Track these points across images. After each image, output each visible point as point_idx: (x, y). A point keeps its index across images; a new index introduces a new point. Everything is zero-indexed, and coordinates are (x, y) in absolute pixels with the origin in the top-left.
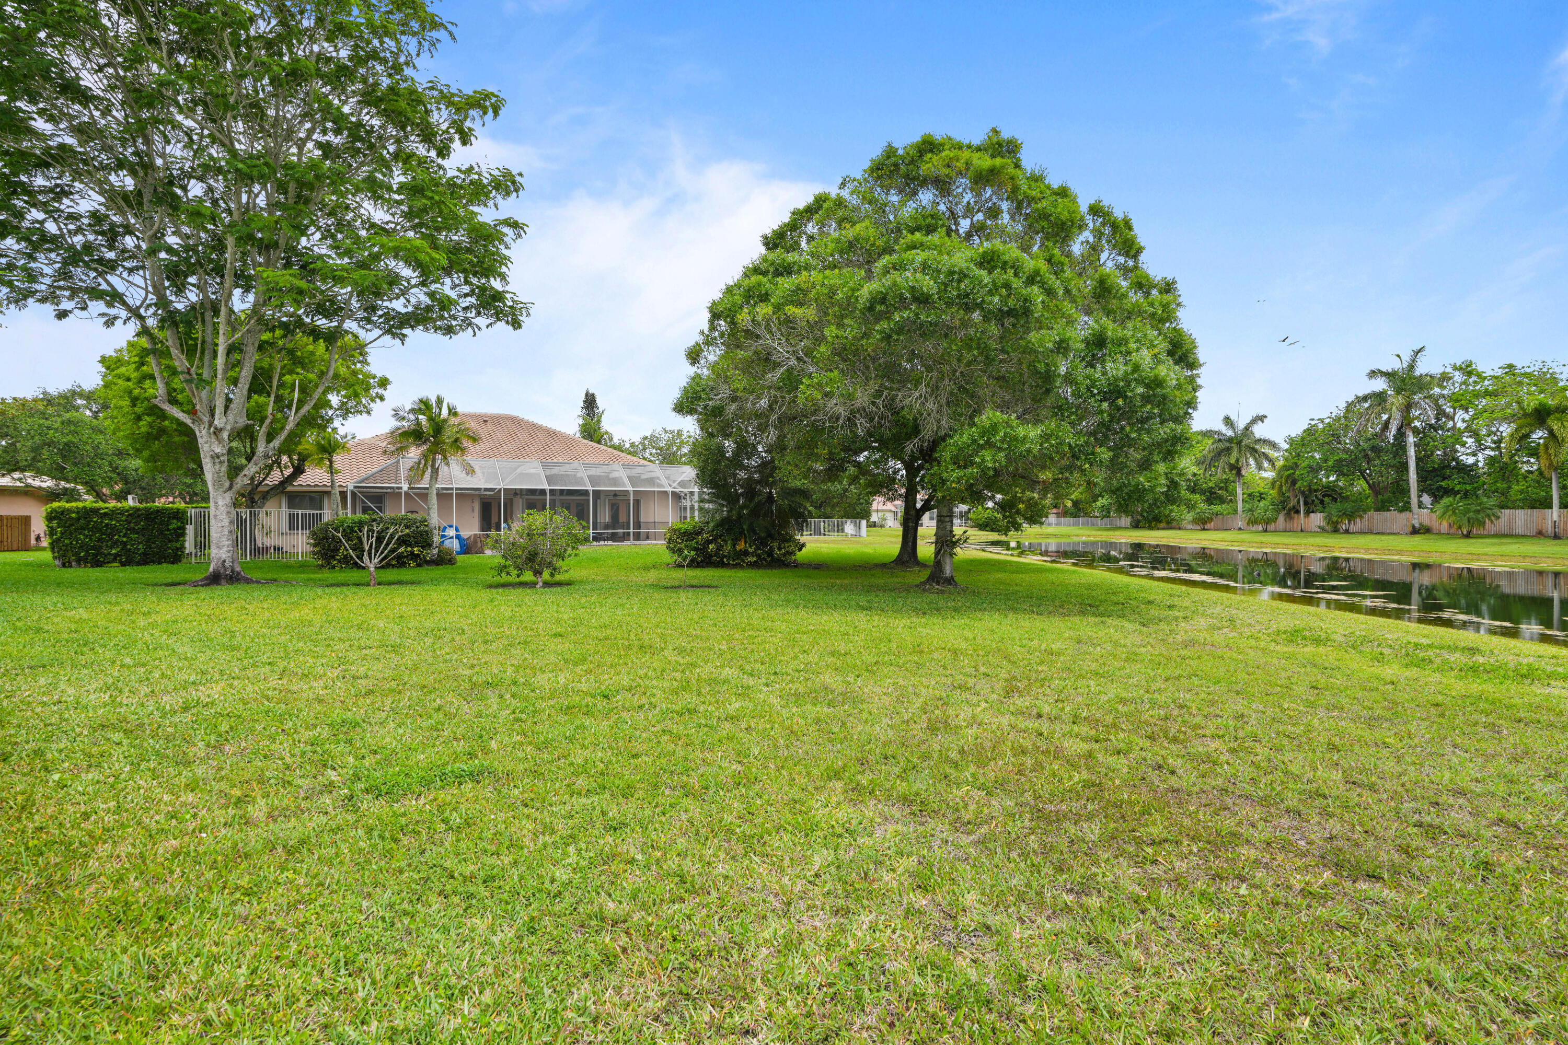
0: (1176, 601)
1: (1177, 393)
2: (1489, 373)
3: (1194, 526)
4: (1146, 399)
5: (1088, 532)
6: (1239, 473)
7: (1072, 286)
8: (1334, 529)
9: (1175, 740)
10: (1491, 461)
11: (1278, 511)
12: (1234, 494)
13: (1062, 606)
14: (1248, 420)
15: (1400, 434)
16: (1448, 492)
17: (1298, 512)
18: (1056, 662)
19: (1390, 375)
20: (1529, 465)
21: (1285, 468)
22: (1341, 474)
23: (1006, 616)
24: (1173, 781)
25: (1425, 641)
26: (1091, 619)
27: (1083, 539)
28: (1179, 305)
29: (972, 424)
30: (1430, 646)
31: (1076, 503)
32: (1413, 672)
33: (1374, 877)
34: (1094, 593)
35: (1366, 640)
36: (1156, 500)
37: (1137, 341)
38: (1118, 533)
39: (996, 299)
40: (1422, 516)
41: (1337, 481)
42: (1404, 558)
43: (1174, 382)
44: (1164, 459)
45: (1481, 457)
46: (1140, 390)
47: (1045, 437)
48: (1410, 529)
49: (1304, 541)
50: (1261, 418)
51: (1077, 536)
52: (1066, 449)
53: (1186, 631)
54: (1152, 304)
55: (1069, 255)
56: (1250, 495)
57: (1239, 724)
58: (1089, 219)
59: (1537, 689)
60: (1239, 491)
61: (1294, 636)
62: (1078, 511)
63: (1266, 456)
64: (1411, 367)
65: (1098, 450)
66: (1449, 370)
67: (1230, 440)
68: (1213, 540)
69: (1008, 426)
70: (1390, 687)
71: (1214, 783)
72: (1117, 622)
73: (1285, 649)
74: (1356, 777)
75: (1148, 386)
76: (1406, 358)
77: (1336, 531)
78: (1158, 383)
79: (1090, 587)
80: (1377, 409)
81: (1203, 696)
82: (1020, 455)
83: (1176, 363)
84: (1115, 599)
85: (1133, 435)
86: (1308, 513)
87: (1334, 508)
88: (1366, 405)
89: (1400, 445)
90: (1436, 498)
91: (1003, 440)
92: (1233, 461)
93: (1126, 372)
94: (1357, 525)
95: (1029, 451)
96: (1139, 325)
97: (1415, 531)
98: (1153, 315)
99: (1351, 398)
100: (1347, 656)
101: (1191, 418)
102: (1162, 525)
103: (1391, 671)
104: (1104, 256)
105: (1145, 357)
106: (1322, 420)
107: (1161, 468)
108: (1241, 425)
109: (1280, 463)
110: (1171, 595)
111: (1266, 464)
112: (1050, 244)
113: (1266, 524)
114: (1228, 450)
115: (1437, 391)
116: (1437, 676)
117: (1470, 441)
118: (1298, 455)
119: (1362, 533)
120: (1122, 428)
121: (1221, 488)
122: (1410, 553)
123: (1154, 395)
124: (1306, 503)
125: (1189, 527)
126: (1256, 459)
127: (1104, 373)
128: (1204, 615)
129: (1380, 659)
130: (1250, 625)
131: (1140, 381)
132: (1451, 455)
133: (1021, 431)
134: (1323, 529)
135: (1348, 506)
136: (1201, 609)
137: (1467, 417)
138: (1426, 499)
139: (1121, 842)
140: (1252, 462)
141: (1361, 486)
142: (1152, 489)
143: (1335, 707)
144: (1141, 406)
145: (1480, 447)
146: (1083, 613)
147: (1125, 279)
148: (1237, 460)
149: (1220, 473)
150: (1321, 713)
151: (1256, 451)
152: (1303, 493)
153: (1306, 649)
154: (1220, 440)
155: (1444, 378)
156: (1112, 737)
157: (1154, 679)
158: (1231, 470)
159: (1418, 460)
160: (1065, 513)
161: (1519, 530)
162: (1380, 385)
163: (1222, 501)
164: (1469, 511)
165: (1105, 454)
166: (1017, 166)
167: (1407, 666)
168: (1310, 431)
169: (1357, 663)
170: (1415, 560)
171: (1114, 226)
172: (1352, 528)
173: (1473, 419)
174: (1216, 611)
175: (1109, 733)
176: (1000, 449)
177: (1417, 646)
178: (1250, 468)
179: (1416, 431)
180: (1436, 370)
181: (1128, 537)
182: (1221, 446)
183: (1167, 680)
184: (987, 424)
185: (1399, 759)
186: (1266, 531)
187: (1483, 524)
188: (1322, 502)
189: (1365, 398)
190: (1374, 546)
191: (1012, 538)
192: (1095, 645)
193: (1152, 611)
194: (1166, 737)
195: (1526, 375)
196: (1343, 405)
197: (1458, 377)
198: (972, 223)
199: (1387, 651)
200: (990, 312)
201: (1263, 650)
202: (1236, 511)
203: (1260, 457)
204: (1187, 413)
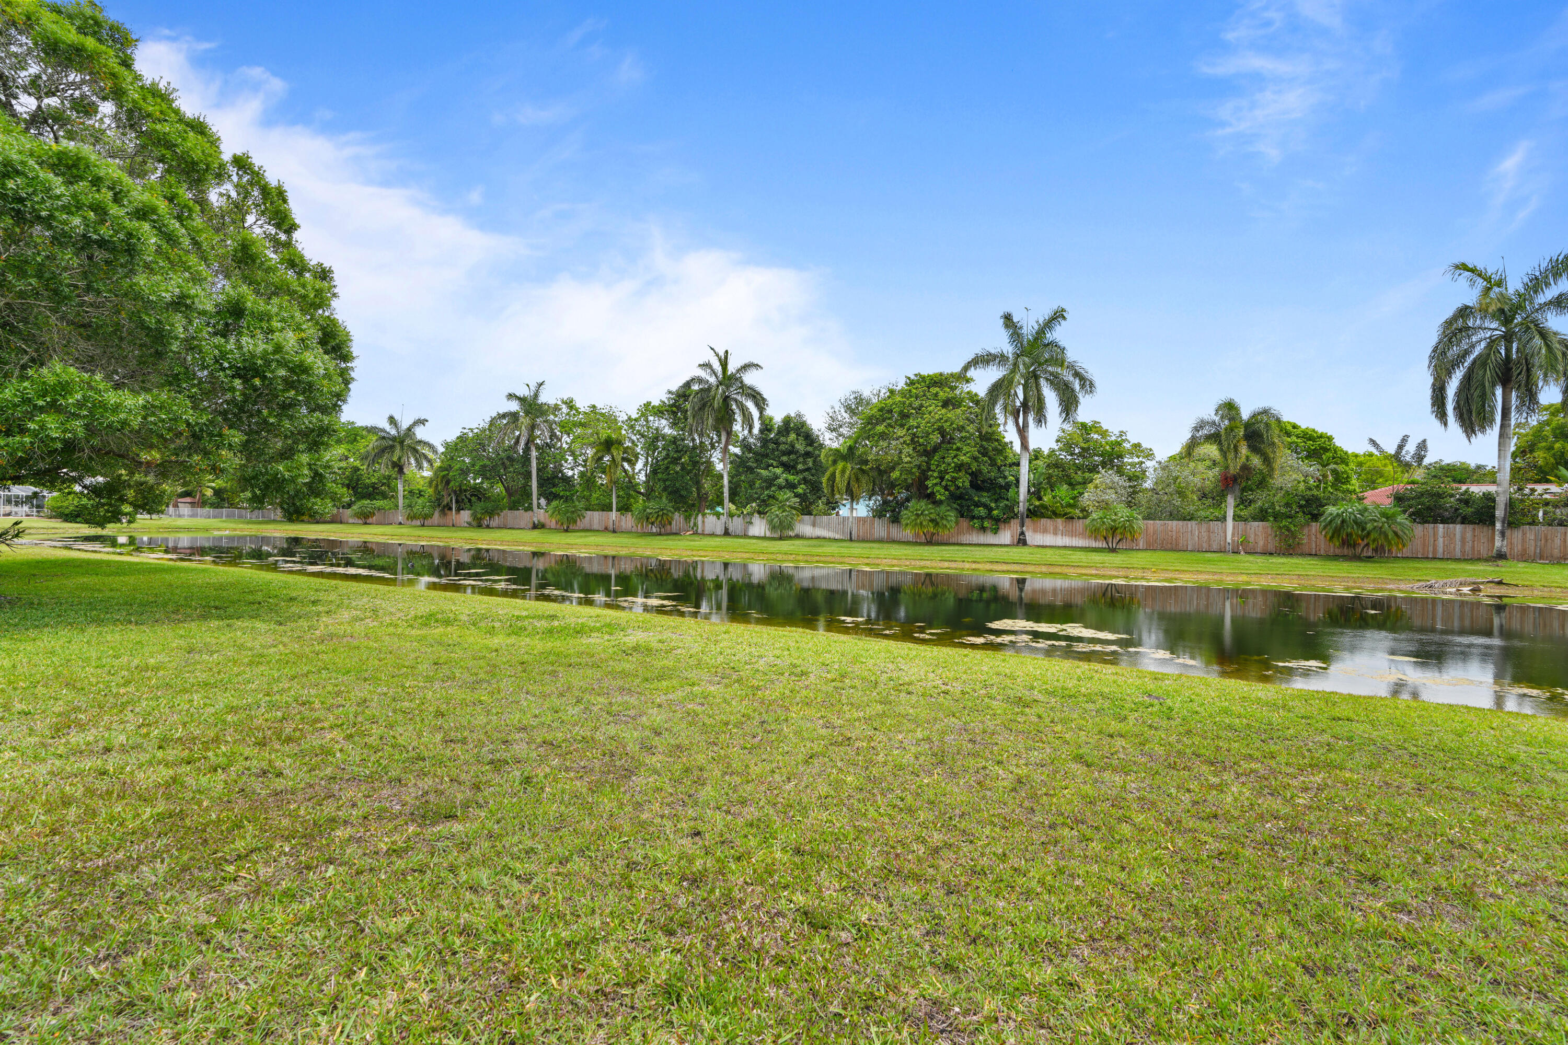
0: (322, 596)
1: (325, 382)
2: (582, 410)
3: (356, 521)
4: (289, 384)
5: (232, 525)
6: (401, 471)
7: (202, 238)
8: (478, 524)
9: (289, 740)
10: (582, 474)
11: (434, 508)
12: (395, 490)
13: (176, 612)
14: (411, 422)
15: (527, 449)
16: (556, 496)
17: (450, 509)
18: (149, 679)
19: (522, 400)
20: (602, 480)
21: (441, 469)
22: (485, 478)
23: (83, 631)
24: (279, 784)
25: (525, 613)
26: (214, 623)
27: (227, 533)
28: (334, 295)
29: (23, 377)
30: (527, 617)
31: (218, 492)
32: (512, 640)
33: (451, 817)
34: (225, 594)
35: (484, 617)
36: (298, 492)
37: (283, 320)
38: (271, 526)
39: (76, 221)
40: (540, 515)
41: (482, 483)
42: (526, 548)
43: (322, 372)
44: (310, 450)
45: (576, 472)
46: (282, 372)
47: (148, 409)
48: (531, 525)
49: (455, 535)
50: (422, 422)
51: (219, 529)
52: (183, 427)
53: (327, 626)
54: (304, 286)
55: (202, 202)
56: (410, 492)
57: (360, 710)
58: (233, 171)
59: (585, 641)
60: (400, 487)
61: (428, 620)
62: (221, 500)
63: (426, 457)
64: (536, 395)
65: (226, 431)
66: (559, 403)
67: (394, 439)
68: (375, 534)
69: (91, 388)
70: (494, 654)
71: (322, 775)
72: (247, 623)
73: (419, 632)
74: (452, 735)
75: (292, 370)
76: (533, 388)
77: (480, 526)
78: (304, 369)
79: (222, 587)
80: (513, 426)
81: (330, 688)
82: (109, 426)
83: (326, 352)
84: (250, 598)
85: (272, 420)
86: (459, 509)
87: (479, 506)
88: (505, 422)
89: (526, 459)
90: (549, 501)
91: (80, 405)
92: (395, 459)
93: (265, 351)
94: (496, 521)
95: (124, 423)
96: (285, 304)
97: (535, 527)
98: (304, 297)
99: (494, 414)
100: (468, 632)
101: (341, 410)
102: (306, 518)
103: (498, 641)
104: (250, 219)
105: (290, 339)
106: (472, 430)
107: (305, 458)
108: (405, 425)
109: (437, 464)
110: (317, 590)
111: (425, 464)
112: (172, 179)
113: (421, 519)
114: (392, 447)
115: (552, 417)
116: (528, 640)
117: (570, 458)
118: (452, 458)
119: (499, 528)
120: (259, 411)
121: (383, 484)
122: (530, 544)
123: (299, 381)
124: (457, 502)
125: (351, 521)
126: (416, 459)
127: (240, 348)
128: (348, 607)
129: (492, 632)
130: (391, 613)
131: (282, 364)
132: (558, 469)
133: (112, 397)
134: (469, 524)
135: (489, 505)
136: (346, 602)
137: (569, 440)
138: (543, 501)
139: (196, 872)
140: (412, 461)
141: (499, 489)
142: (293, 480)
143: (449, 678)
144: (283, 391)
145: (576, 464)
146: (204, 617)
147: (275, 252)
148: (400, 458)
149: (383, 469)
150: (437, 685)
151: (417, 451)
152: (455, 492)
153: (437, 631)
154: (384, 438)
155: (556, 408)
156: (210, 754)
157: (278, 680)
158: (393, 467)
159: (539, 470)
160: (203, 503)
161: (596, 527)
162: (514, 406)
163: (384, 496)
164: (567, 512)
165: (236, 437)
166: (127, 63)
167: (509, 635)
168: (462, 438)
169: (475, 639)
170: (533, 549)
171: (265, 190)
172: (493, 524)
173: (573, 442)
174: (361, 603)
175: (207, 749)
176: (76, 416)
177: (518, 618)
178: (411, 467)
179: (538, 448)
180: (552, 402)
181: (283, 531)
182: (385, 443)
183: (293, 678)
184: (51, 380)
185: (488, 713)
186: (423, 526)
187: (575, 522)
188: (470, 501)
189: (504, 416)
190: (507, 539)
191: (119, 531)
192: (212, 653)
193: (293, 609)
194: (279, 739)
195: (603, 415)
196: (488, 419)
197: (565, 409)
198: (39, 107)
199: (497, 625)
200: (64, 234)
201: (399, 636)
202: (397, 506)
203: (420, 458)
204: (335, 405)
